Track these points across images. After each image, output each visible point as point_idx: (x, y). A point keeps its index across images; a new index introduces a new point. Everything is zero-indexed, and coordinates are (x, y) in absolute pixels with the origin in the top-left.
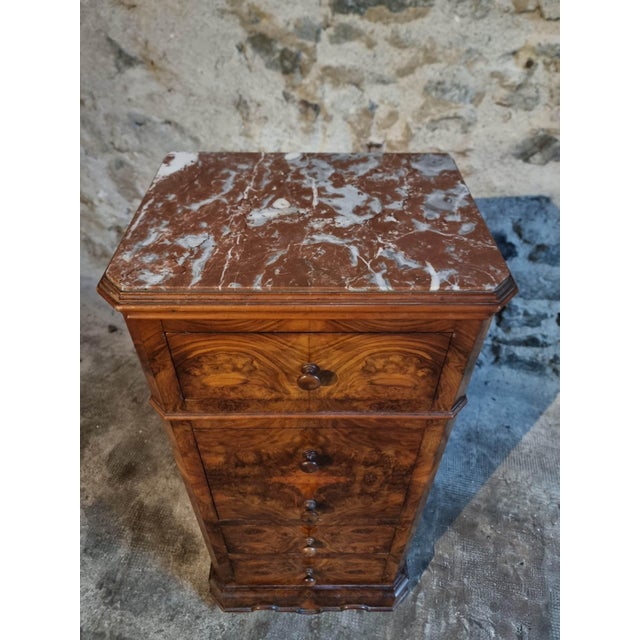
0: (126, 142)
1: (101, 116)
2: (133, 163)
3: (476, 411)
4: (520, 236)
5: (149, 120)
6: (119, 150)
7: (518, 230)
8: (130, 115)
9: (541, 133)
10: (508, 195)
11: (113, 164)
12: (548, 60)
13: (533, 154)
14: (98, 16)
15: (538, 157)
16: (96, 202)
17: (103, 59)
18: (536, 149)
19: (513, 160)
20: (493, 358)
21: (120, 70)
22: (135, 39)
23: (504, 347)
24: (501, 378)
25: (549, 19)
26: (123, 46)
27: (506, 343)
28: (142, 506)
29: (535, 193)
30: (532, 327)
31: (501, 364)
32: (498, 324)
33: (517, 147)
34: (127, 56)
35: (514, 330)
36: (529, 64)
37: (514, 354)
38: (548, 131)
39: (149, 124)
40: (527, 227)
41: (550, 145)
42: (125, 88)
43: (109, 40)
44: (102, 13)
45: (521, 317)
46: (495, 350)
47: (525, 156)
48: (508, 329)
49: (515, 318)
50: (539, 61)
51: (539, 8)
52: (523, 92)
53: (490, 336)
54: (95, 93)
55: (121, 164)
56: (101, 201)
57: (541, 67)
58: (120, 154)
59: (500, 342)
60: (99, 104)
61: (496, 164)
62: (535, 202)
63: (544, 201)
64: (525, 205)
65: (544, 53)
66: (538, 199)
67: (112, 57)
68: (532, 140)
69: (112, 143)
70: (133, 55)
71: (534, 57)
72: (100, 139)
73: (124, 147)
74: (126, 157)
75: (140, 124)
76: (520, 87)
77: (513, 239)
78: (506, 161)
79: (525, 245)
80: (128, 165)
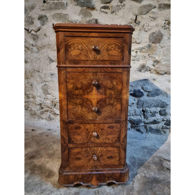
0: (48, 79)
1: (43, 74)
2: (49, 84)
3: (144, 143)
4: (143, 89)
5: (55, 74)
6: (46, 82)
7: (143, 88)
8: (50, 73)
9: (142, 65)
10: (138, 80)
11: (43, 86)
12: (140, 51)
13: (142, 70)
14: (47, 53)
15: (143, 70)
16: (36, 97)
17: (46, 62)
18: (142, 69)
19: (138, 72)
20: (146, 130)
21: (50, 63)
22: (55, 56)
23: (148, 125)
24: (149, 136)
25: (138, 43)
26: (52, 58)
27: (148, 123)
28: (35, 165)
29: (144, 78)
30: (153, 116)
31: (148, 132)
32: (144, 118)
33: (138, 69)
34: (52, 60)
35: (149, 118)
36: (136, 52)
37: (151, 127)
38: (143, 64)
39: (54, 74)
40: (144, 87)
41: (145, 67)
42: (50, 67)
43: (49, 57)
44: (48, 52)
45: (150, 114)
46: (146, 127)
47: (140, 71)
48: (147, 118)
49: (148, 114)
50: (138, 51)
51: (136, 42)
52: (136, 57)
53: (143, 122)
54: (43, 69)
55: (46, 85)
56: (38, 96)
57: (139, 52)
58: (46, 83)
59: (146, 124)
60: (43, 71)
61: (134, 73)
62: (145, 81)
63: (147, 80)
64: (143, 82)
65: (139, 49)
66: (145, 80)
67: (49, 61)
68: (141, 66)
69: (44, 80)
70: (53, 60)
71: (137, 51)
72: (42, 79)
73: (47, 80)
74: (47, 83)
75: (52, 75)
76: (135, 56)
77: (142, 91)
78: (136, 72)
79: (145, 92)
80: (47, 85)
